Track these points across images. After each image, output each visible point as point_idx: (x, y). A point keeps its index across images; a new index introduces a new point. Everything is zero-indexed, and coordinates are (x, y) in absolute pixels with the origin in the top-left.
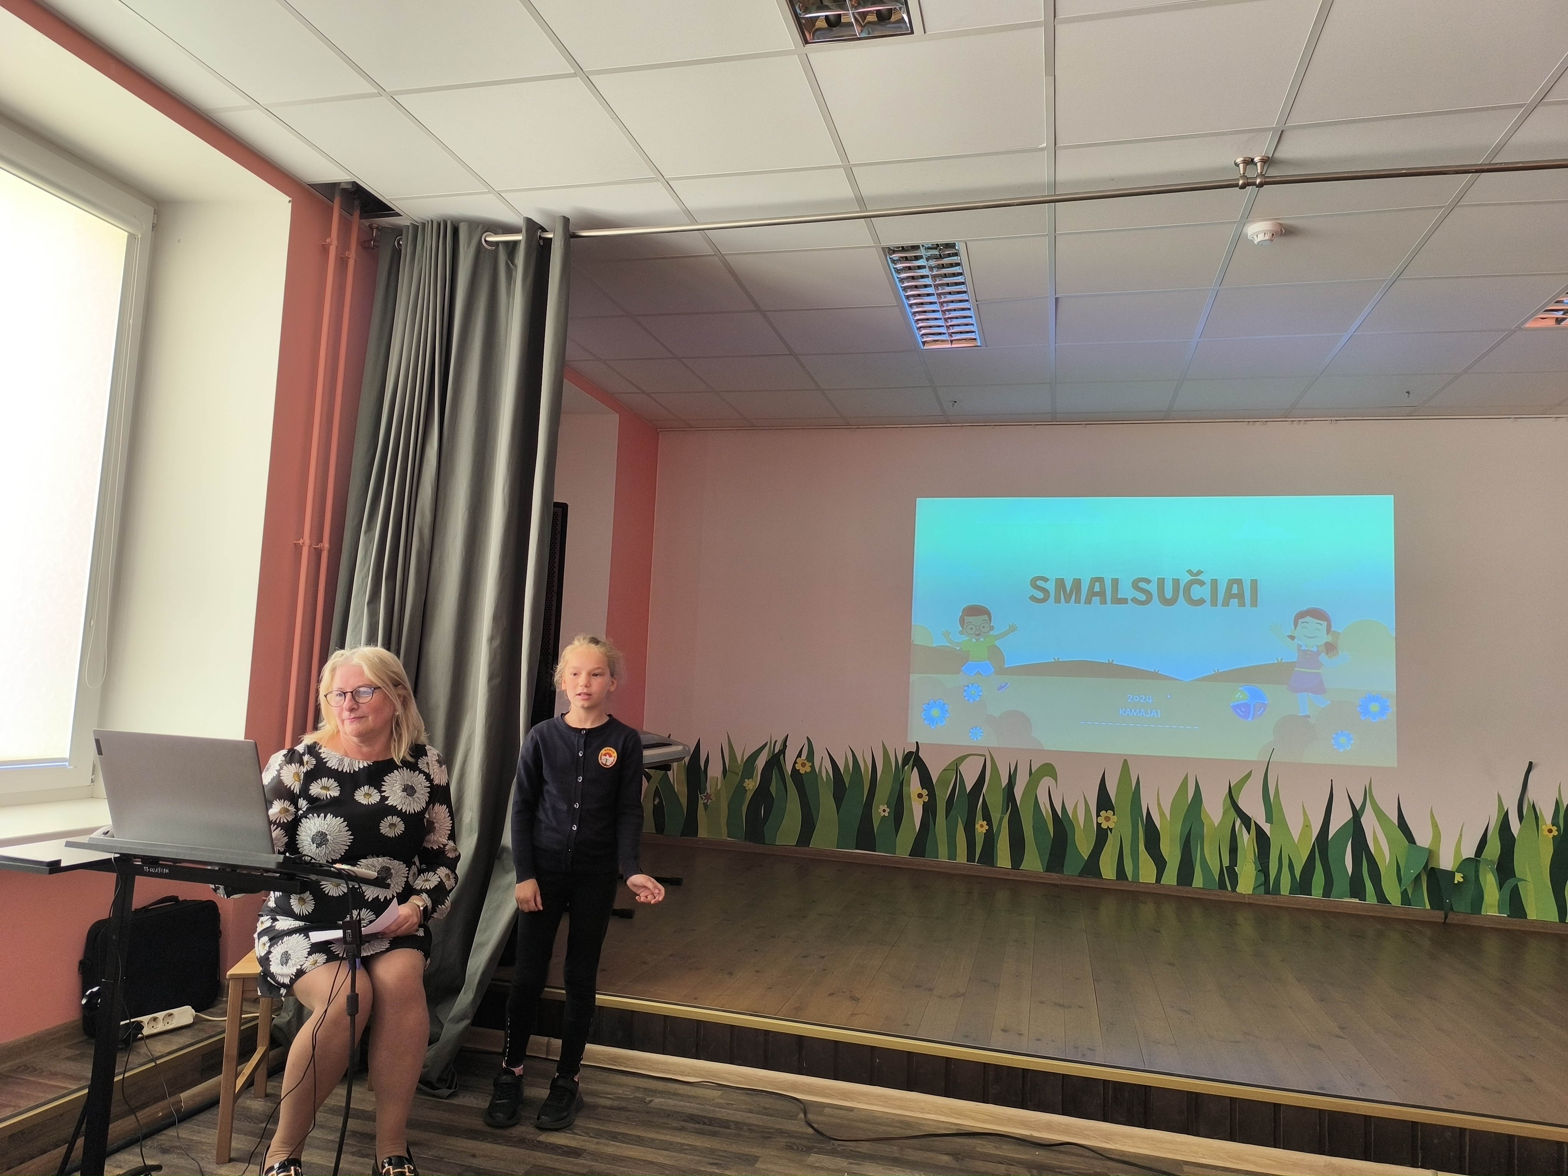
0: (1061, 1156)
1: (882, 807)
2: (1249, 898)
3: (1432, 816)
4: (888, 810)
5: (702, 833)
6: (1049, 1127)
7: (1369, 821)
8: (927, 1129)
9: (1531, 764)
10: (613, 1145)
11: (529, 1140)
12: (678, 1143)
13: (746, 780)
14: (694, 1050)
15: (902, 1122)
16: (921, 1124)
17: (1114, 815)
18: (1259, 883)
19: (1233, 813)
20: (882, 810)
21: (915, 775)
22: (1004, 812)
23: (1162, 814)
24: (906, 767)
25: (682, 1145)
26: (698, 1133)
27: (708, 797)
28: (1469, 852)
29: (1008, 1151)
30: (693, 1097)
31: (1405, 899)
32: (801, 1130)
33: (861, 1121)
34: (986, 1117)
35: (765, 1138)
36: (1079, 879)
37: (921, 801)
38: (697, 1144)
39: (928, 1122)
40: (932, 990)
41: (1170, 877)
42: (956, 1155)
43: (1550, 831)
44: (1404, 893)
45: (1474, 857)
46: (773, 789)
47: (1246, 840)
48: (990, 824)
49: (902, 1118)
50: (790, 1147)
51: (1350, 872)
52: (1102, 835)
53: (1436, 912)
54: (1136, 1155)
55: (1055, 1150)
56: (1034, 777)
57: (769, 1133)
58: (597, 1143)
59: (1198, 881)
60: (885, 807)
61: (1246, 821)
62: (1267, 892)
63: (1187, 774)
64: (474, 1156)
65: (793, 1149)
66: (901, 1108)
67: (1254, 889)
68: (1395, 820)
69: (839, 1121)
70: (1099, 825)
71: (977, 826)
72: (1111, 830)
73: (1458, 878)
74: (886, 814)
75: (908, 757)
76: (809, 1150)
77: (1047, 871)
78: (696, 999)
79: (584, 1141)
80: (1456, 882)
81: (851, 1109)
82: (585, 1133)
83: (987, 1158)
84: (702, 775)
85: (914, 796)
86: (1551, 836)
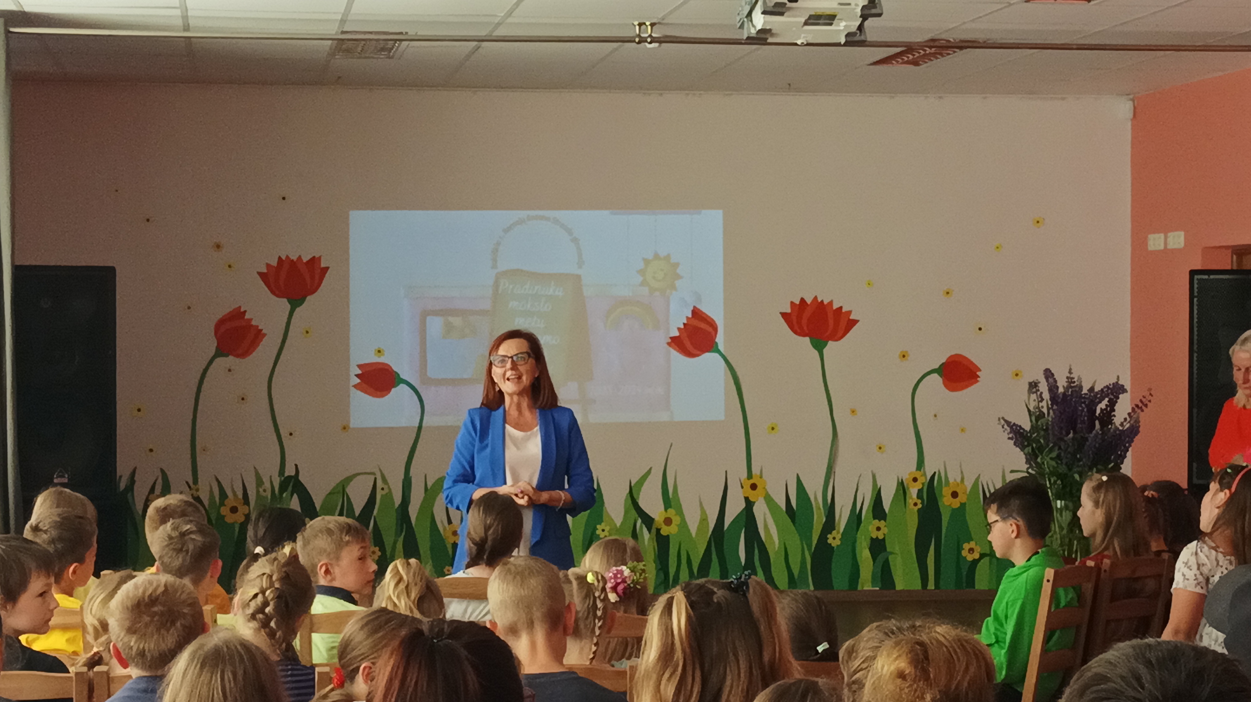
19: (634, 513)
22: (398, 535)
24: (284, 495)
31: (792, 582)
43: (915, 504)
47: (647, 540)
51: (743, 564)
56: (430, 494)
61: (647, 520)
68: (783, 506)
75: (285, 482)
86: (916, 508)
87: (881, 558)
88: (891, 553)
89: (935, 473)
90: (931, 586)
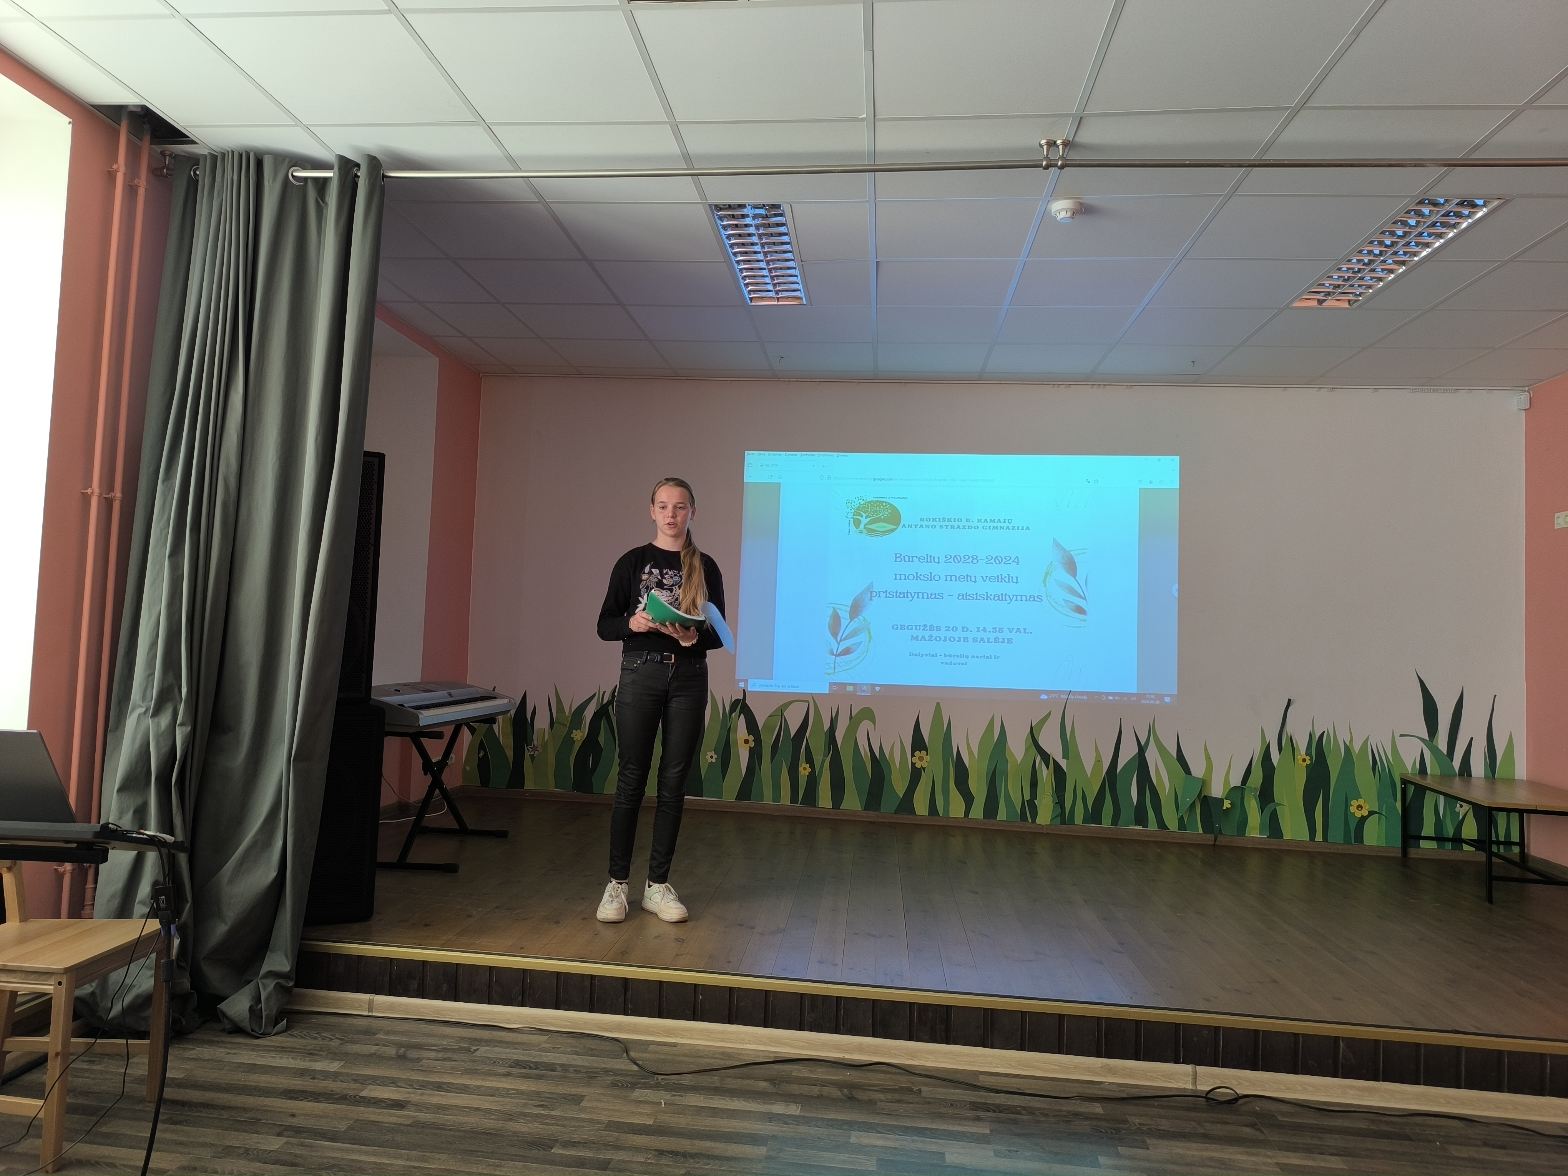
0: (870, 1075)
1: (709, 754)
2: (1047, 829)
3: (1206, 750)
4: (715, 756)
5: (529, 785)
6: (860, 1049)
7: (1152, 756)
8: (746, 1058)
9: (1289, 700)
10: (438, 1095)
11: (350, 1096)
12: (504, 1089)
13: (574, 731)
14: (520, 998)
15: (723, 1053)
16: (740, 1054)
17: (927, 755)
18: (1056, 814)
19: (1034, 750)
20: (708, 756)
21: (741, 723)
22: (825, 756)
23: (971, 753)
24: (733, 714)
25: (508, 1089)
26: (524, 1077)
27: (535, 749)
28: (1236, 780)
29: (821, 1073)
30: (518, 1043)
31: (1182, 825)
32: (626, 1068)
33: (685, 1055)
34: (802, 1044)
35: (590, 1077)
36: (895, 816)
37: (747, 747)
38: (523, 1088)
39: (748, 1052)
40: (753, 928)
41: (977, 812)
42: (772, 1080)
43: (1304, 760)
44: (1181, 820)
45: (1240, 785)
46: (601, 739)
47: (1045, 775)
48: (812, 766)
49: (722, 1050)
50: (614, 1085)
51: (1135, 801)
52: (916, 774)
53: (1208, 835)
54: (937, 1069)
55: (864, 1070)
56: (855, 721)
57: (595, 1072)
58: (422, 1094)
59: (1002, 815)
60: (713, 754)
61: (1046, 757)
62: (1063, 822)
63: (994, 715)
64: (293, 1115)
65: (618, 1086)
66: (723, 1040)
67: (1051, 820)
68: (1174, 754)
69: (663, 1057)
70: (913, 764)
71: (801, 769)
72: (924, 769)
73: (1227, 804)
74: (714, 760)
75: (735, 704)
76: (633, 1086)
77: (866, 809)
78: (522, 948)
79: (409, 1093)
80: (1225, 808)
81: (675, 1045)
82: (409, 1085)
83: (801, 1081)
84: (529, 727)
85: (741, 742)
86: (1305, 764)
87: (1269, 809)
88: (1279, 804)
89: (1324, 732)
90: (1319, 837)
